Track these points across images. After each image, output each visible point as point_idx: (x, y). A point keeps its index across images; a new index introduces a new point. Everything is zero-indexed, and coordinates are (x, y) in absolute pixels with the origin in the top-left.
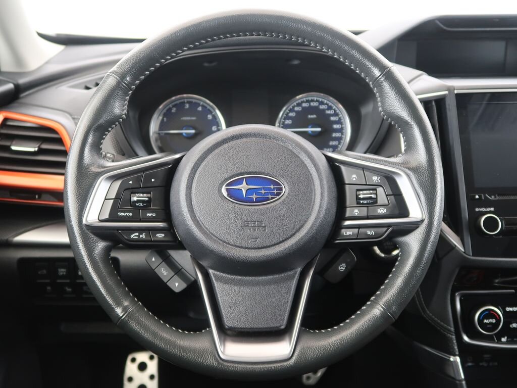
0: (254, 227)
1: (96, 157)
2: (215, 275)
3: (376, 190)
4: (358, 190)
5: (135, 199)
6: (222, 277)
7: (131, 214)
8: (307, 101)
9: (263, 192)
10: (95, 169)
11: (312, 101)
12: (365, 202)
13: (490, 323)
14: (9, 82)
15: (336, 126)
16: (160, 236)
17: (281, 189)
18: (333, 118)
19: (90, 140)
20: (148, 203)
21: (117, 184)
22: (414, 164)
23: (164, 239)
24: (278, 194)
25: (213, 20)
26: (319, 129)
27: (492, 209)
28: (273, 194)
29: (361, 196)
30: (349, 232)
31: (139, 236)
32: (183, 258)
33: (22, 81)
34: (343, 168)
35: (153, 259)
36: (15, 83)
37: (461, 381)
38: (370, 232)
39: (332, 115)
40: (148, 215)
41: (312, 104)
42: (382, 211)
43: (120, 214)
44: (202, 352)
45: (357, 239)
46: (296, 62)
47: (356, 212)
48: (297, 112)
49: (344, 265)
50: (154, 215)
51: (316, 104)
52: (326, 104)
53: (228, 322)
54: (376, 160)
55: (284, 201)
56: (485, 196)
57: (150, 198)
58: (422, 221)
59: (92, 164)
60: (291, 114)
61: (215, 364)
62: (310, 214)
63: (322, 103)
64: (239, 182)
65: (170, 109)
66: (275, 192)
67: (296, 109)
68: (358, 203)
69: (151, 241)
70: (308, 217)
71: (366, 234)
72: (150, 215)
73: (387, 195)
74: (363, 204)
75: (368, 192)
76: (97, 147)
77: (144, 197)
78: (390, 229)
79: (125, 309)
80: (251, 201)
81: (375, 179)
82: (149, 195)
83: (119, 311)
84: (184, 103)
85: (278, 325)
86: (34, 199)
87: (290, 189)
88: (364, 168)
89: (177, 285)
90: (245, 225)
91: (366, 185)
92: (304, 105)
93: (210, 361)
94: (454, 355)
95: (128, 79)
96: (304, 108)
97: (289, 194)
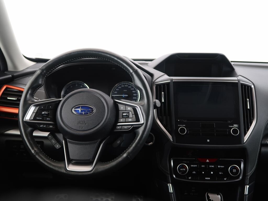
0: (82, 123)
1: (31, 98)
2: (69, 141)
3: (129, 112)
4: (123, 113)
5: (43, 113)
6: (71, 142)
7: (41, 118)
8: (124, 85)
9: (87, 111)
10: (30, 102)
11: (126, 84)
12: (125, 117)
13: (183, 170)
14: (10, 75)
15: (134, 95)
16: (51, 126)
17: (93, 110)
18: (133, 92)
19: (30, 92)
20: (48, 114)
21: (38, 108)
22: (143, 104)
23: (52, 128)
24: (92, 112)
25: (76, 52)
26: (127, 95)
27: (185, 125)
28: (90, 112)
29: (124, 115)
30: (119, 127)
31: (43, 126)
32: (60, 136)
33: (15, 74)
34: (119, 105)
35: (50, 137)
36: (12, 75)
37: (171, 193)
38: (125, 127)
39: (133, 90)
40: (47, 119)
41: (125, 86)
42: (130, 120)
43: (37, 118)
44: (60, 168)
45: (121, 130)
46: (114, 69)
47: (121, 120)
48: (119, 89)
49: (119, 141)
50: (49, 119)
51: (127, 86)
52: (131, 86)
53: (71, 157)
54: (130, 102)
55: (93, 115)
56: (182, 120)
57: (49, 113)
58: (143, 123)
59: (29, 100)
60: (117, 90)
61: (65, 172)
62: (103, 120)
63: (129, 85)
64: (79, 108)
65: (70, 86)
66: (91, 111)
67: (119, 87)
68: (123, 117)
69: (47, 128)
70: (102, 120)
71: (124, 128)
72: (48, 119)
73: (132, 114)
74: (124, 117)
75: (126, 113)
76: (32, 95)
77: (46, 113)
78: (133, 126)
79: (35, 151)
80: (82, 114)
81: (129, 108)
82: (49, 112)
83: (33, 152)
84: (76, 84)
85: (88, 159)
86: (14, 118)
87: (96, 110)
88: (126, 105)
89: (58, 146)
90: (79, 123)
91: (126, 111)
92: (122, 86)
93: (63, 171)
94: (170, 183)
95: (45, 72)
96: (122, 87)
97: (96, 112)
